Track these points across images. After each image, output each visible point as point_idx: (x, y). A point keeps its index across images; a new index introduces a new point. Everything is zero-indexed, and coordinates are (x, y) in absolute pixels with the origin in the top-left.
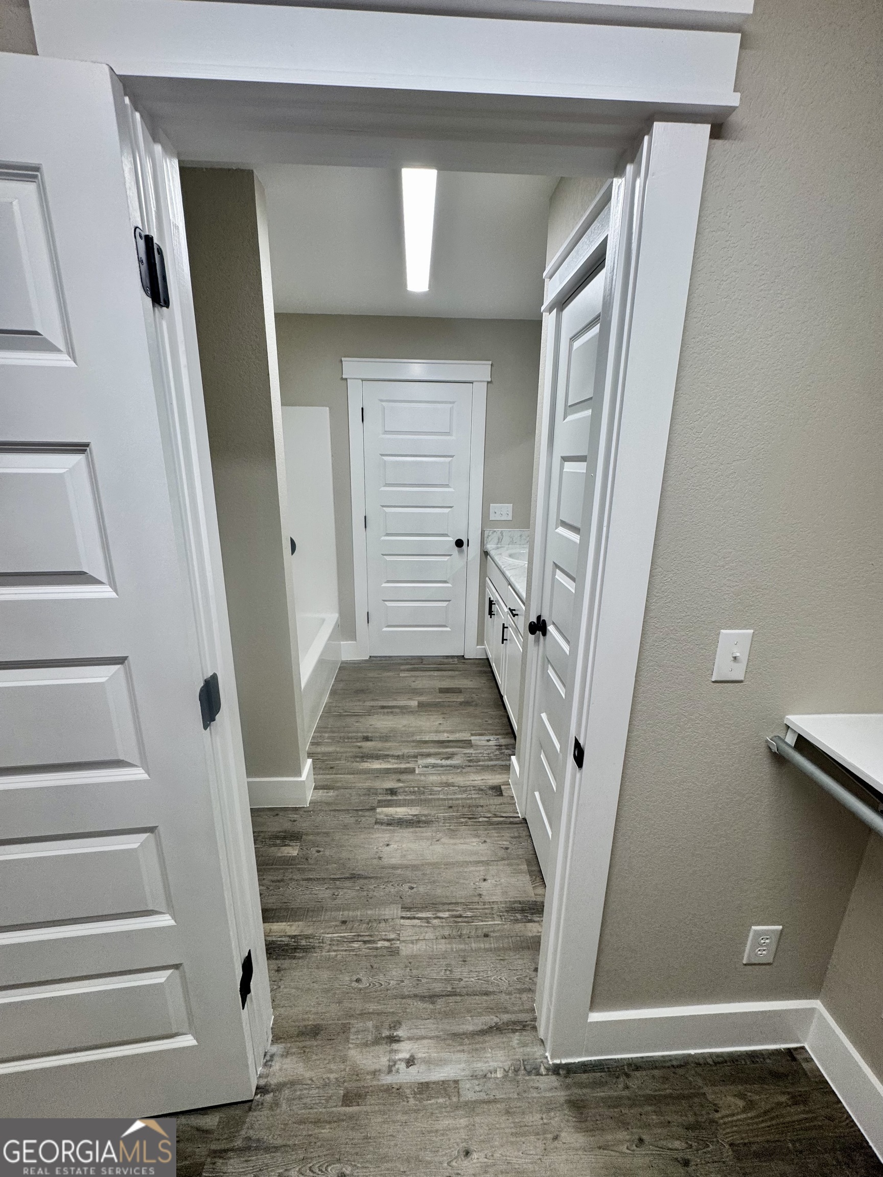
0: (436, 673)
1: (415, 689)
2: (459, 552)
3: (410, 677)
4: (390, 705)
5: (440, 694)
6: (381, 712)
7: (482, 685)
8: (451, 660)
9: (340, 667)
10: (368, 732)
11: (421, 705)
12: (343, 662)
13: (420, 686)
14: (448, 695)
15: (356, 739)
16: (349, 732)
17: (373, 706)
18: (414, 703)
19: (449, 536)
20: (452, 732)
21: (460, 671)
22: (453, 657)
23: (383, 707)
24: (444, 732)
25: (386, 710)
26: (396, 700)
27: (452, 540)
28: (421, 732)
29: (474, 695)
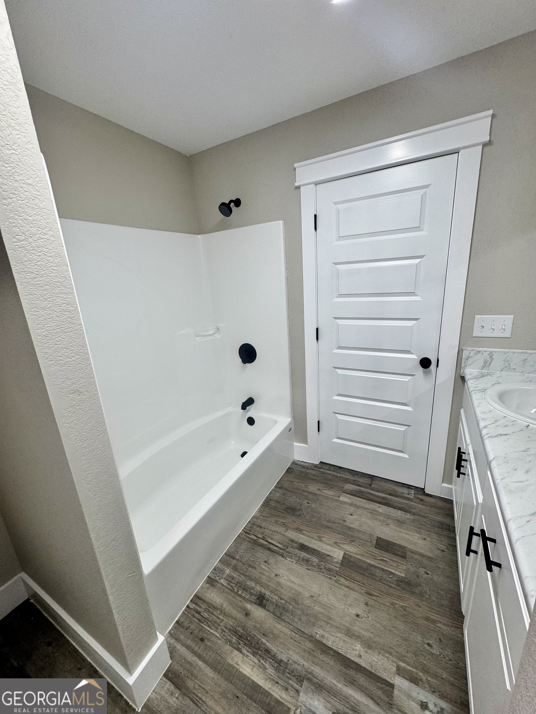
0: (382, 509)
1: (349, 528)
2: (425, 373)
3: (351, 505)
4: (311, 545)
5: (377, 551)
6: (296, 555)
7: (438, 552)
8: (405, 491)
9: (289, 468)
10: (267, 587)
11: (347, 561)
12: (294, 463)
13: (355, 526)
14: (387, 556)
15: (251, 594)
16: (250, 578)
17: (292, 541)
18: (338, 554)
19: (412, 353)
20: (369, 645)
21: (414, 514)
22: (409, 487)
23: (303, 547)
24: (357, 637)
25: (303, 554)
26: (321, 540)
27: (415, 358)
28: (329, 621)
29: (422, 570)
